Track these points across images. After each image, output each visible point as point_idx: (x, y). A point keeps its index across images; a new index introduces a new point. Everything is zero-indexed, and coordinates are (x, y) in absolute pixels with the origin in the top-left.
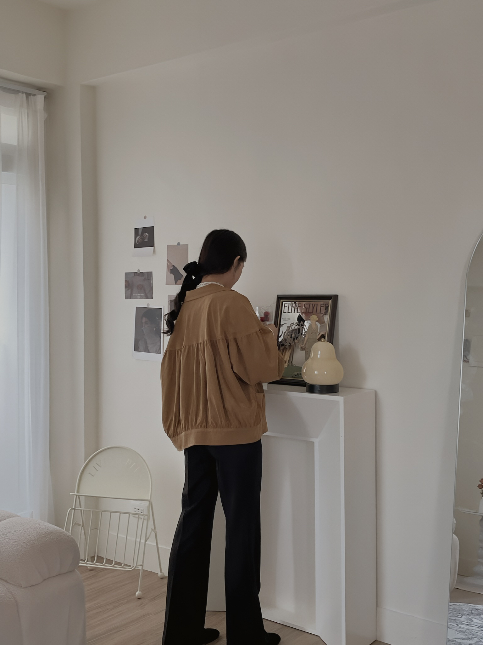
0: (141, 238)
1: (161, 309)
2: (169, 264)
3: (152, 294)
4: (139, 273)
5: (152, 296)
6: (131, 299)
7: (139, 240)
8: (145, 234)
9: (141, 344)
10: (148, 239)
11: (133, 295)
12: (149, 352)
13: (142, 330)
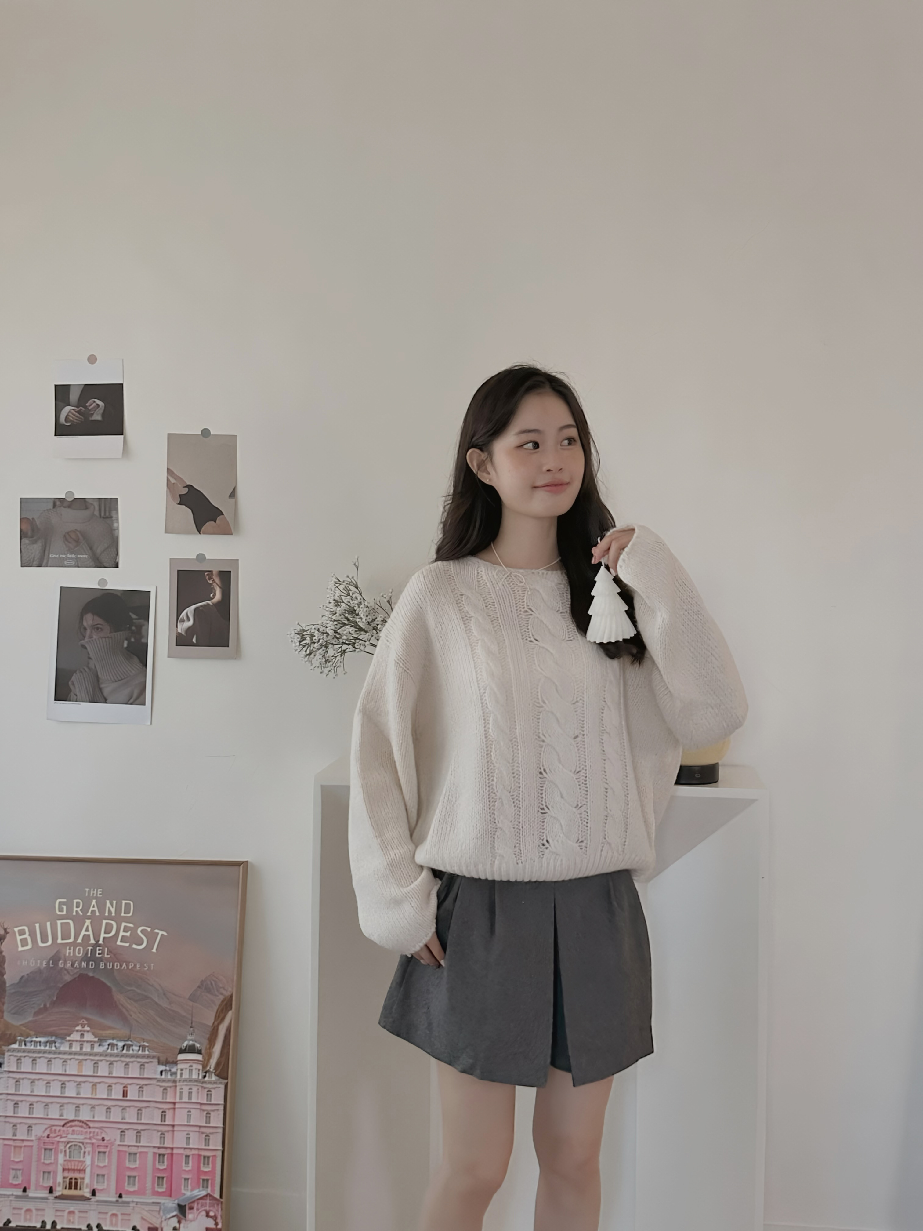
0: (77, 411)
1: (149, 593)
2: (173, 481)
3: (117, 554)
4: (70, 499)
5: (117, 560)
6: (40, 566)
7: (70, 414)
8: (90, 401)
9: (77, 682)
10: (103, 415)
11: (50, 556)
12: (106, 703)
13: (84, 647)
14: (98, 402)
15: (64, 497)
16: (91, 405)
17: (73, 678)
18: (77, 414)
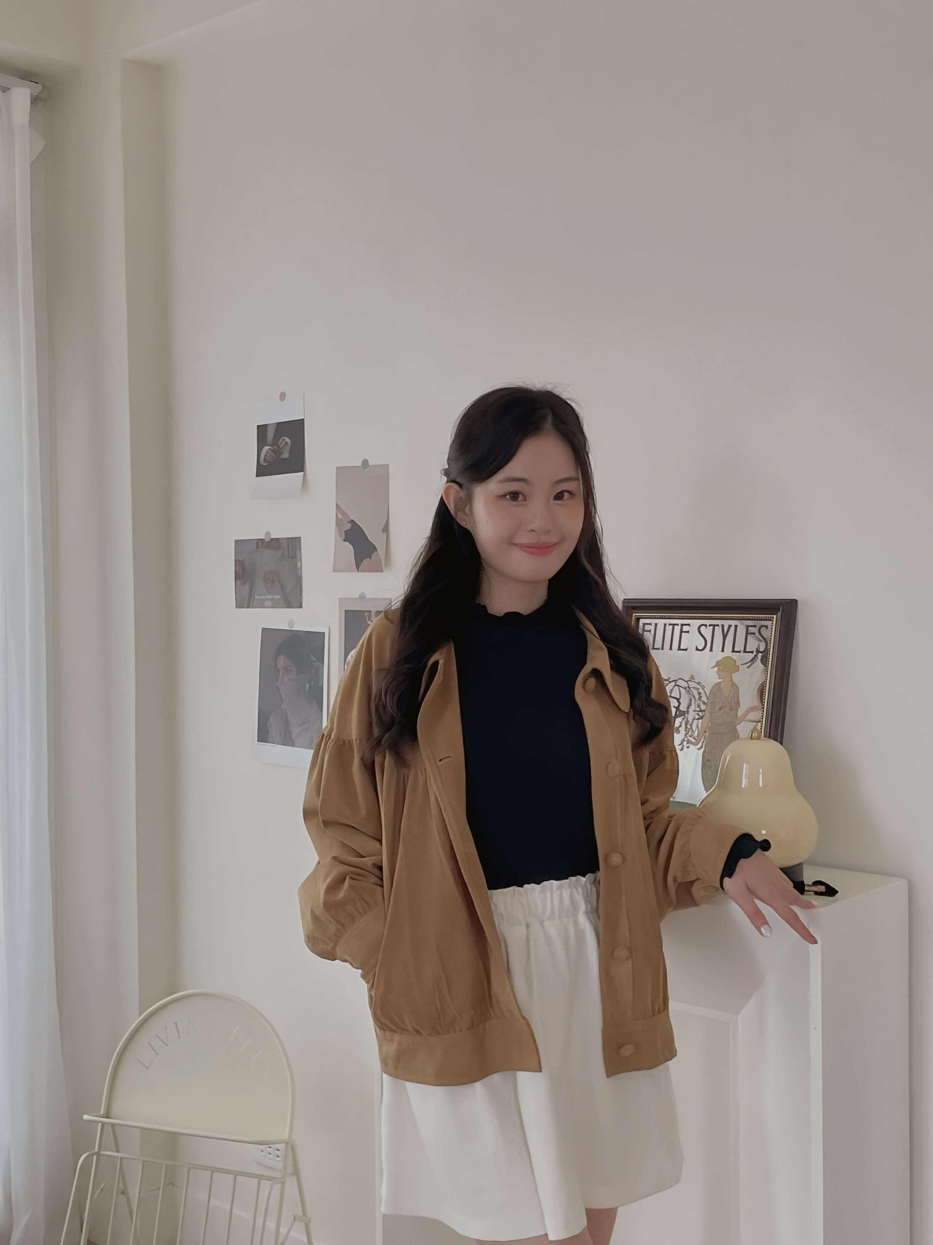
0: (273, 451)
1: (324, 633)
2: (340, 516)
3: (301, 594)
4: (268, 540)
5: (301, 601)
6: (248, 607)
7: (268, 455)
8: (281, 440)
9: (274, 724)
10: (291, 452)
11: (255, 597)
12: (293, 746)
13: (278, 688)
14: (287, 440)
15: (263, 537)
16: (281, 443)
17: (271, 719)
18: (272, 454)
